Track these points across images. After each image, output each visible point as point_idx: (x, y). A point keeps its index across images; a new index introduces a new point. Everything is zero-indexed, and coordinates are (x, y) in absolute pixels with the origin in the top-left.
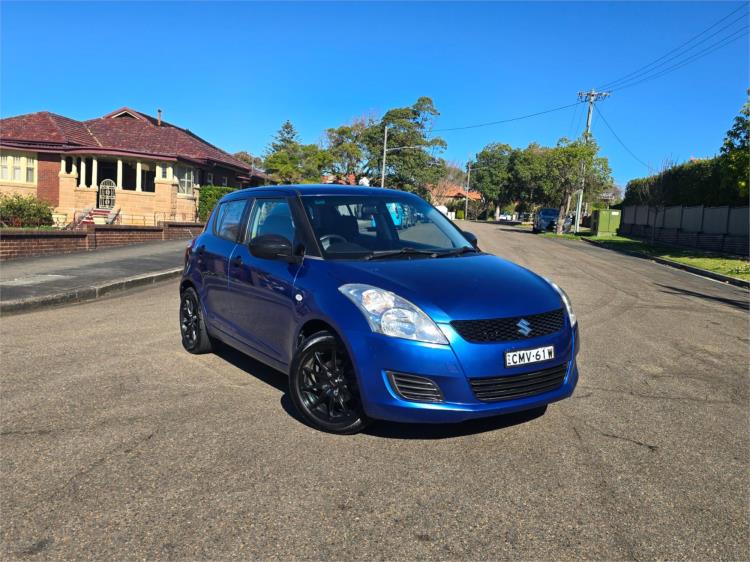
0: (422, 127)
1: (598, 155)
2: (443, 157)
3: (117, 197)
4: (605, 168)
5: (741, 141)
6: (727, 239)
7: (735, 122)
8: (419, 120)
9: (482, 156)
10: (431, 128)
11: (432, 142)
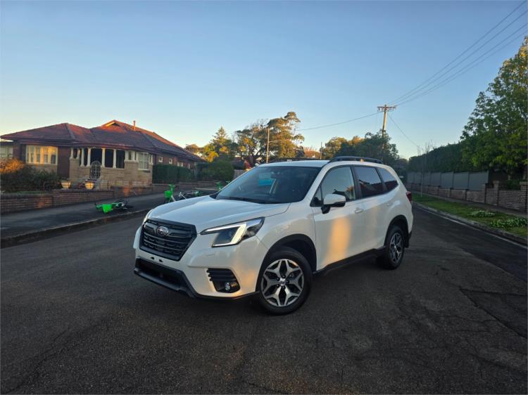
0: (290, 129)
1: (391, 142)
2: (303, 145)
3: (102, 171)
4: (394, 150)
5: (474, 132)
6: (468, 193)
7: (470, 121)
8: (288, 125)
9: (328, 145)
10: (294, 128)
11: (295, 137)
